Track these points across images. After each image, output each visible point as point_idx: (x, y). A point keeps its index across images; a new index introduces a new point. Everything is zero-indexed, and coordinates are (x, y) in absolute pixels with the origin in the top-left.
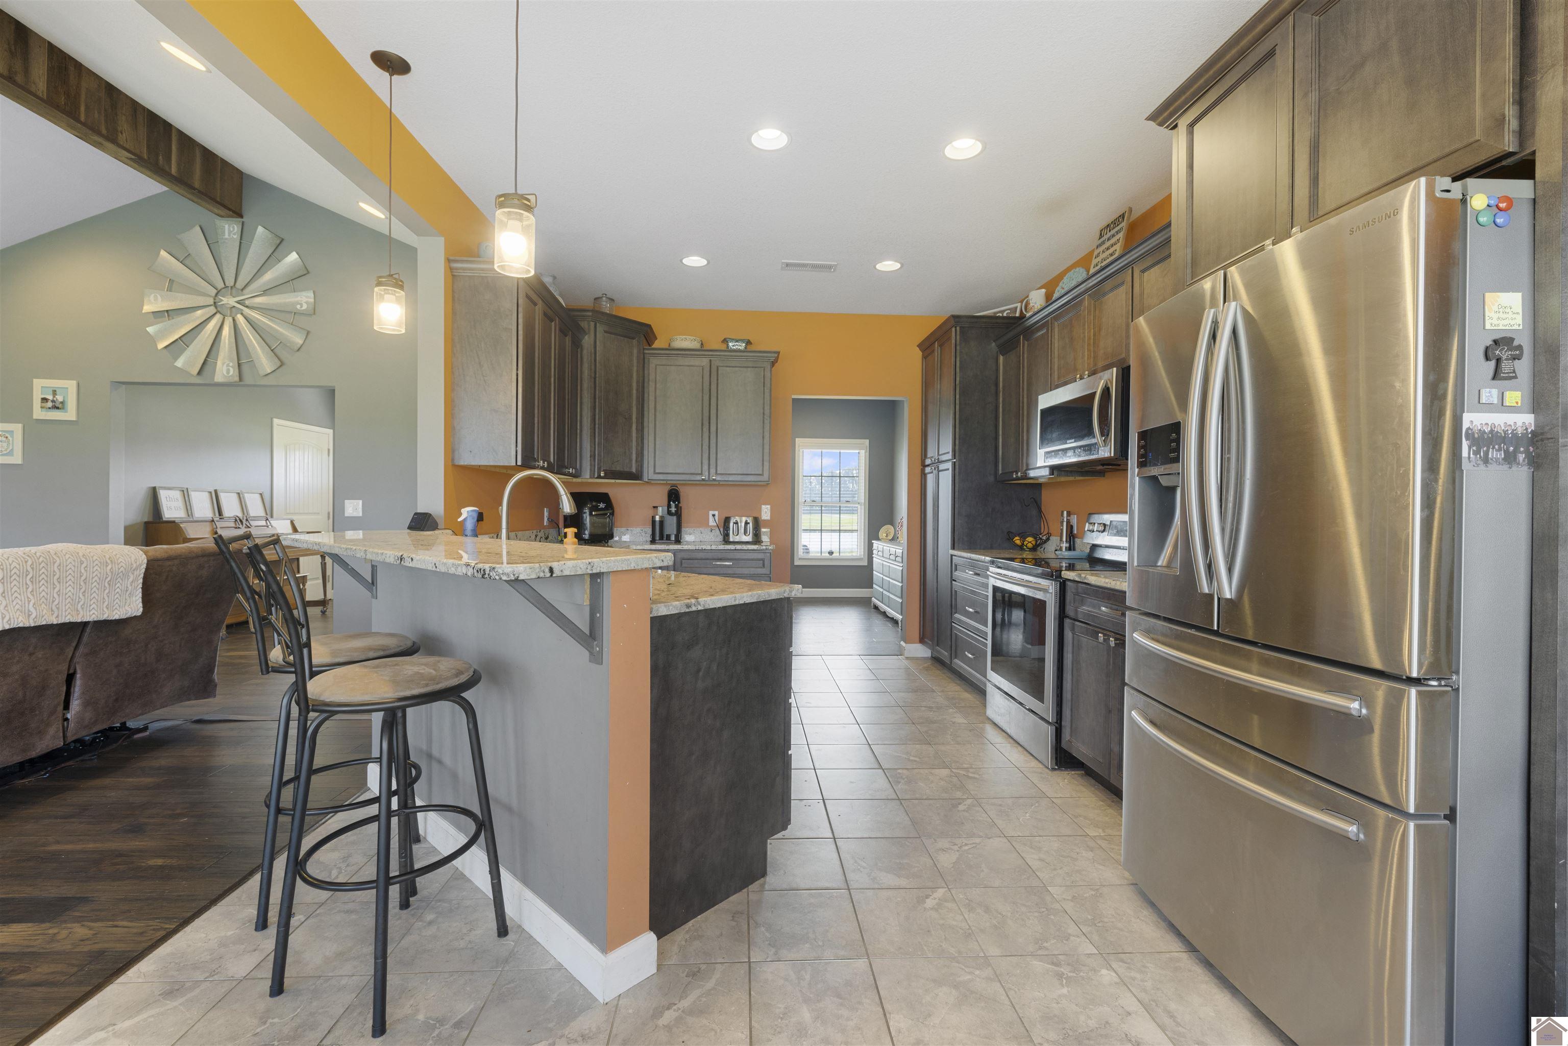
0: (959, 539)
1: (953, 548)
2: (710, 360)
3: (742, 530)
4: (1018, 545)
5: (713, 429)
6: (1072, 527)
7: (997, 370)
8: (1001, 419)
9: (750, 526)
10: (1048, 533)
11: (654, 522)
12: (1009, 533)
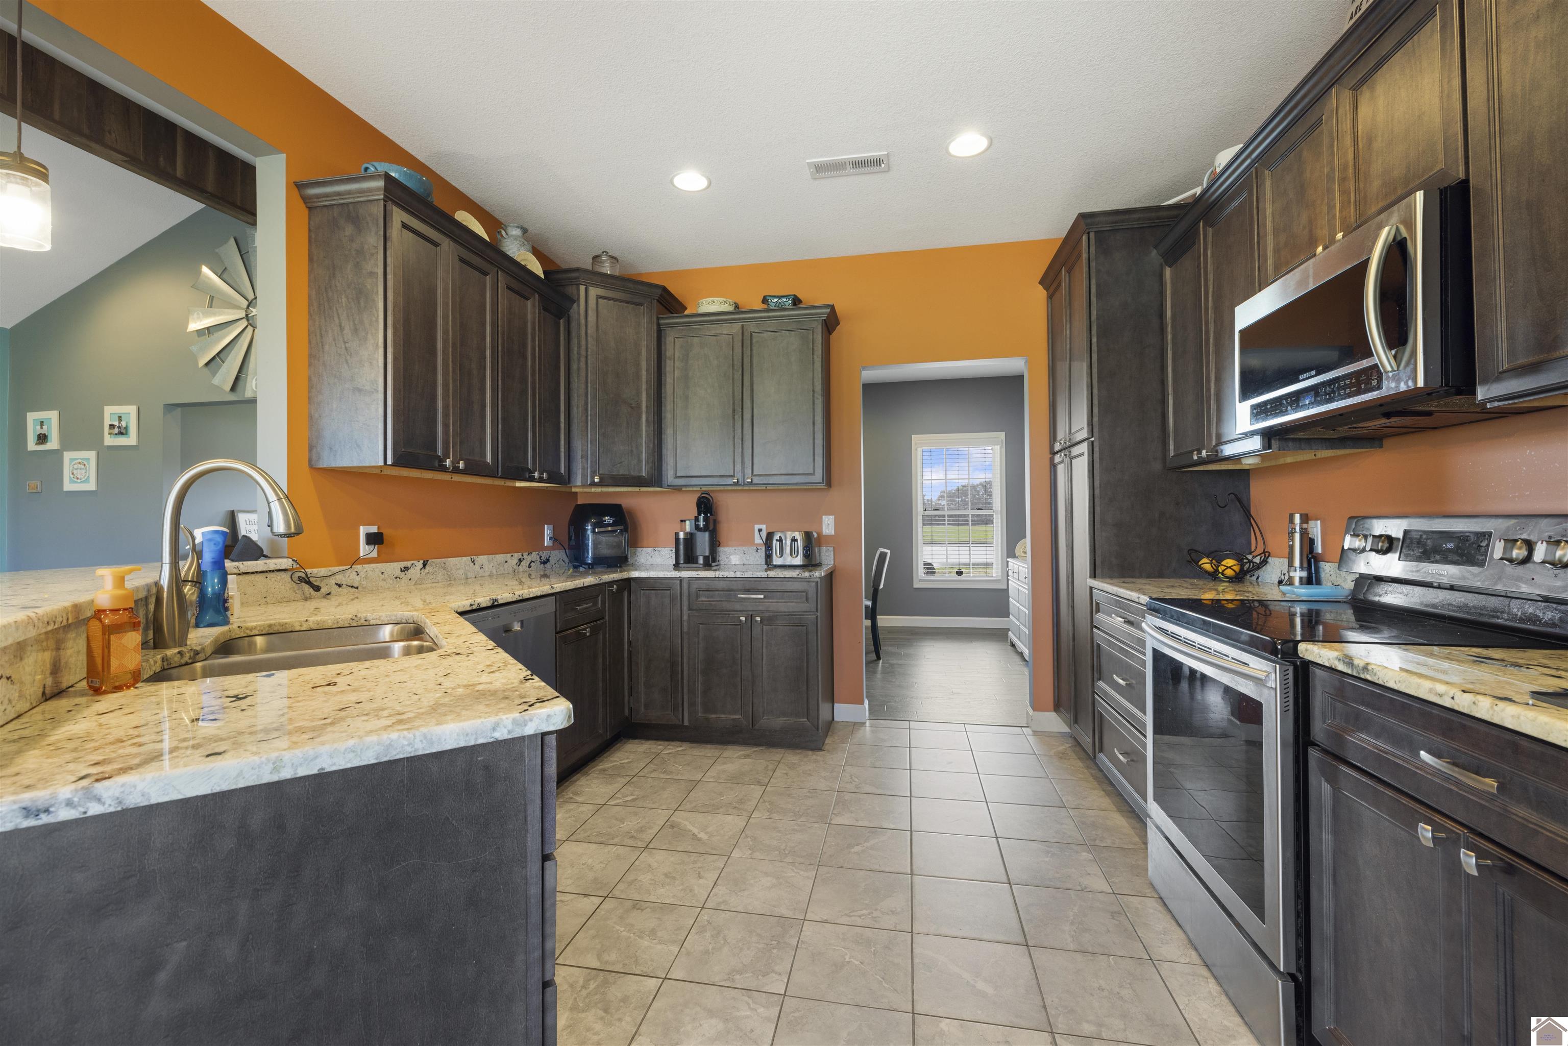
0: (1102, 563)
1: (1094, 575)
2: (742, 326)
3: (787, 550)
4: (1206, 572)
5: (747, 416)
6: (1312, 541)
7: (1162, 293)
8: (1170, 369)
9: (800, 543)
10: (1264, 552)
11: (677, 539)
12: (1191, 551)
